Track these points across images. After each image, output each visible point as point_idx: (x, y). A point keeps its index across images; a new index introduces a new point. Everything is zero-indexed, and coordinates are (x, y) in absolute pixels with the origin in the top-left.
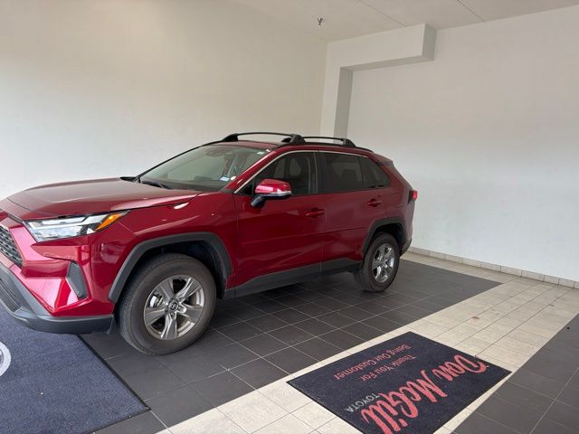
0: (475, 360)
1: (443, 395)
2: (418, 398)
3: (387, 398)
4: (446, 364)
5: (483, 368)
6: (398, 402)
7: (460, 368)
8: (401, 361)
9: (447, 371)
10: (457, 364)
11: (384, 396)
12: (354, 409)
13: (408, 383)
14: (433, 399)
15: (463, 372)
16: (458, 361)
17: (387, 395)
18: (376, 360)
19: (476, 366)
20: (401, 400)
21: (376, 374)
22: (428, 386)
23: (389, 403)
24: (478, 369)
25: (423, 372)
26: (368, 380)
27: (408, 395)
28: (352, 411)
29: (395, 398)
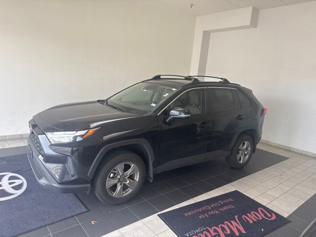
0: (271, 212)
1: (244, 232)
2: (229, 232)
3: (211, 231)
4: (252, 213)
5: (274, 217)
6: (215, 233)
7: (259, 216)
8: (225, 208)
9: (251, 218)
10: (259, 213)
11: (209, 229)
12: (189, 234)
13: (226, 222)
14: (237, 234)
15: (261, 218)
16: (260, 212)
17: (211, 229)
18: (211, 207)
19: (270, 216)
20: (218, 232)
21: (208, 215)
22: (237, 225)
23: (211, 234)
24: (270, 218)
25: (236, 217)
26: (202, 218)
27: (223, 229)
28: (188, 235)
29: (215, 231)
